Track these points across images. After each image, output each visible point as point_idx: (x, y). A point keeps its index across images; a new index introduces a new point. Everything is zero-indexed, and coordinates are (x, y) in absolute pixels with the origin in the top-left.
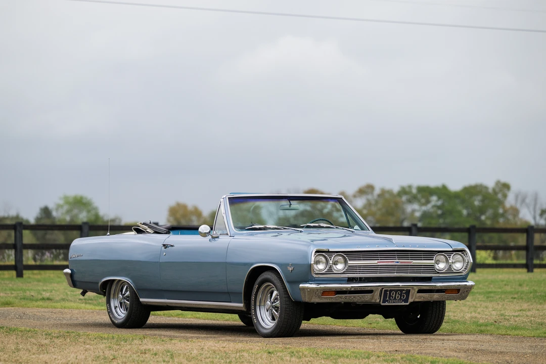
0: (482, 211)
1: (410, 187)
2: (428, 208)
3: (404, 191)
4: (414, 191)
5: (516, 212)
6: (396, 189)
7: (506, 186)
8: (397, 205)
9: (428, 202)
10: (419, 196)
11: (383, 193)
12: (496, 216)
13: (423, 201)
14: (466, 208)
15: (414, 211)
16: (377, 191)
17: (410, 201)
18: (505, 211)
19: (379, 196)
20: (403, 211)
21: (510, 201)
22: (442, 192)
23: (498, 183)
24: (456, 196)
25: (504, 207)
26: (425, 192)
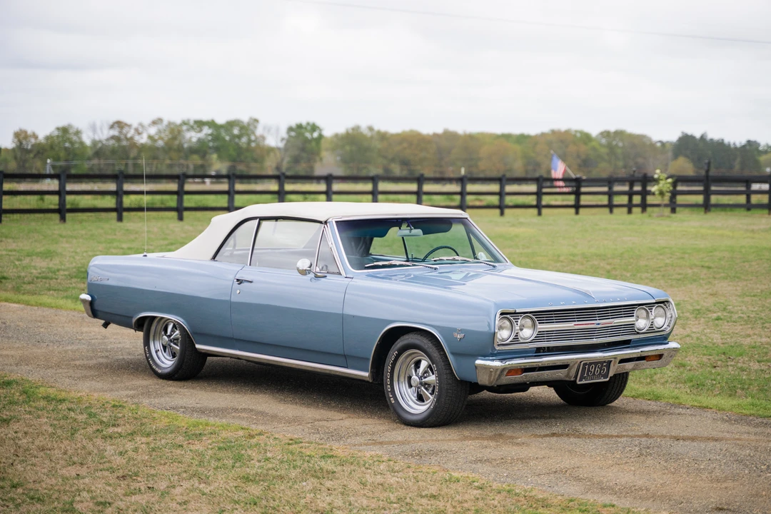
0: (239, 137)
1: (189, 120)
2: (201, 135)
3: (184, 123)
4: (192, 123)
5: (264, 138)
6: (178, 121)
7: (256, 121)
8: (179, 132)
9: (201, 131)
10: (195, 126)
11: (170, 123)
12: (250, 141)
13: (198, 129)
14: (228, 135)
15: (191, 138)
16: (165, 123)
17: (188, 130)
18: (256, 138)
19: (167, 126)
20: (184, 137)
21: (259, 131)
22: (211, 124)
23: (251, 118)
24: (221, 126)
25: (255, 135)
26: (200, 124)
